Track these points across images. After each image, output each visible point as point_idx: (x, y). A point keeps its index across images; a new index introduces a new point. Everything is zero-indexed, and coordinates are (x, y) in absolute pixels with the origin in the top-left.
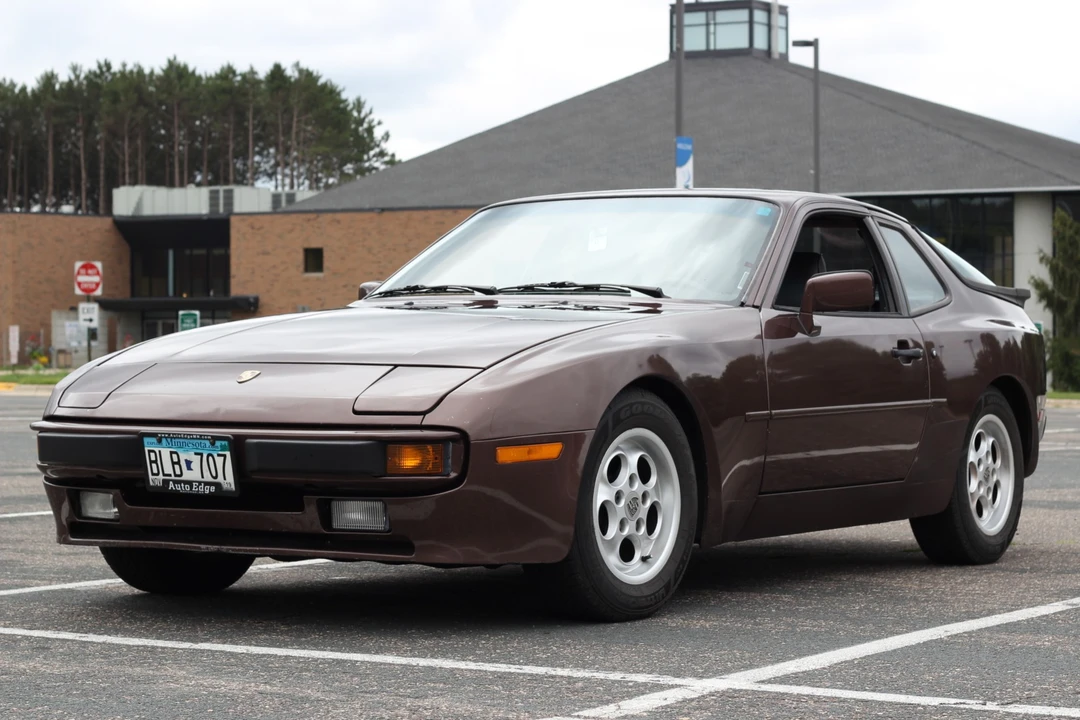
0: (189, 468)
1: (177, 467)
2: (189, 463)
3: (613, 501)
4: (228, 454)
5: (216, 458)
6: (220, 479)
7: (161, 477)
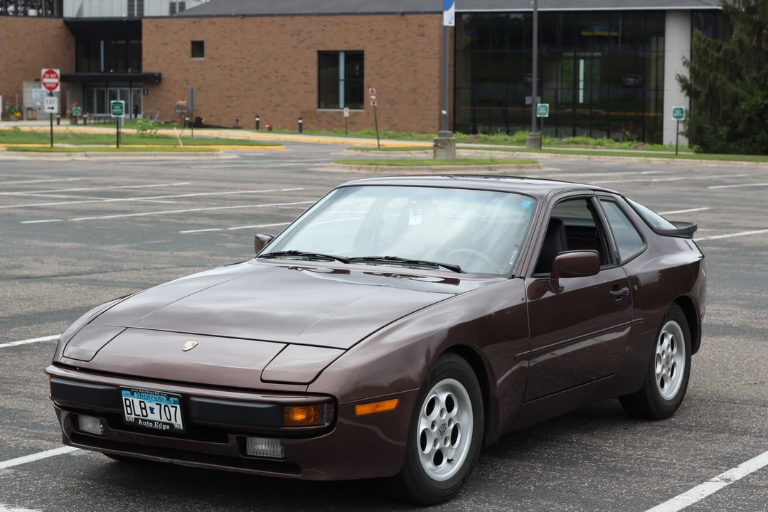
0: (152, 412)
1: (144, 411)
2: (152, 409)
3: (430, 429)
4: (178, 406)
5: (171, 408)
6: (173, 421)
7: (133, 416)
